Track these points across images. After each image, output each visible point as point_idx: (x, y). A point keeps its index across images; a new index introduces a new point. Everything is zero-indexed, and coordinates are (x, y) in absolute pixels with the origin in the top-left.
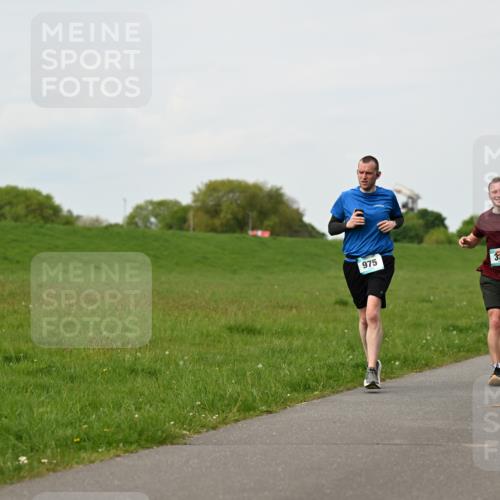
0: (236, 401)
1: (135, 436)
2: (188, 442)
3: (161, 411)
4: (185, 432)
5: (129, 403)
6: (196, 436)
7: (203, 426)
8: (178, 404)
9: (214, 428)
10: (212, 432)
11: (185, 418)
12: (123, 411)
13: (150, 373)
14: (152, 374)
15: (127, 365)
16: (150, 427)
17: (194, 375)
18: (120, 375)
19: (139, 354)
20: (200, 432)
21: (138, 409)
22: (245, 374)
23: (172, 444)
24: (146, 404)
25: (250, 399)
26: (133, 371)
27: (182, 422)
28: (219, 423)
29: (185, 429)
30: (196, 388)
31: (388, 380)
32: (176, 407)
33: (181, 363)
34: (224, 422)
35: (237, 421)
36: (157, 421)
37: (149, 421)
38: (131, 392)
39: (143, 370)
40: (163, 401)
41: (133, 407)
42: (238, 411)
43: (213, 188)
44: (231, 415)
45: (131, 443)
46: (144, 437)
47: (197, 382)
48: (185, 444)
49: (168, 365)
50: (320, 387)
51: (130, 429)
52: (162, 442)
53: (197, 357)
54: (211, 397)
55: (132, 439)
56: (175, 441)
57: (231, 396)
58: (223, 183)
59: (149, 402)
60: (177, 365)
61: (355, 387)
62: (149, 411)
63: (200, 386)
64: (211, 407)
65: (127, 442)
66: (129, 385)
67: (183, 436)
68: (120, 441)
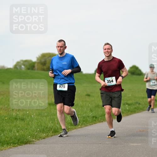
0: (52, 129)
1: (17, 141)
2: (35, 143)
3: (26, 133)
4: (34, 140)
5: (14, 130)
6: (38, 141)
7: (40, 138)
8: (32, 130)
9: (44, 138)
10: (43, 140)
11: (34, 135)
12: (12, 132)
13: (22, 119)
14: (23, 120)
15: (14, 116)
16: (22, 138)
17: (37, 120)
18: (11, 120)
19: (18, 113)
20: (39, 140)
21: (18, 132)
22: (55, 120)
23: (30, 144)
24: (20, 130)
25: (56, 128)
26: (16, 119)
27: (33, 136)
28: (46, 137)
29: (34, 139)
30: (38, 124)
31: (104, 122)
32: (31, 131)
33: (33, 116)
34: (48, 136)
35: (52, 136)
36: (24, 136)
37: (22, 136)
38: (15, 126)
39: (19, 118)
40: (26, 129)
41: (16, 131)
42: (52, 132)
43: (44, 55)
44: (50, 134)
45: (15, 144)
46: (20, 142)
47: (38, 122)
48: (34, 144)
49: (28, 117)
50: (81, 124)
51: (15, 139)
52: (26, 143)
53: (38, 114)
54: (43, 128)
55: (16, 142)
56: (30, 143)
57: (50, 127)
58: (47, 54)
59: (21, 129)
60: (31, 117)
61: (93, 124)
62: (21, 133)
63: (39, 124)
64: (43, 131)
65: (14, 143)
66: (15, 124)
67: (33, 141)
68: (11, 143)
